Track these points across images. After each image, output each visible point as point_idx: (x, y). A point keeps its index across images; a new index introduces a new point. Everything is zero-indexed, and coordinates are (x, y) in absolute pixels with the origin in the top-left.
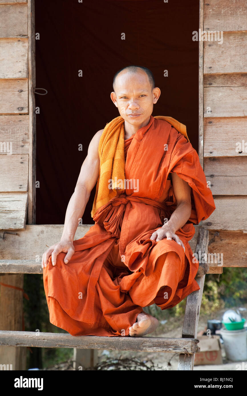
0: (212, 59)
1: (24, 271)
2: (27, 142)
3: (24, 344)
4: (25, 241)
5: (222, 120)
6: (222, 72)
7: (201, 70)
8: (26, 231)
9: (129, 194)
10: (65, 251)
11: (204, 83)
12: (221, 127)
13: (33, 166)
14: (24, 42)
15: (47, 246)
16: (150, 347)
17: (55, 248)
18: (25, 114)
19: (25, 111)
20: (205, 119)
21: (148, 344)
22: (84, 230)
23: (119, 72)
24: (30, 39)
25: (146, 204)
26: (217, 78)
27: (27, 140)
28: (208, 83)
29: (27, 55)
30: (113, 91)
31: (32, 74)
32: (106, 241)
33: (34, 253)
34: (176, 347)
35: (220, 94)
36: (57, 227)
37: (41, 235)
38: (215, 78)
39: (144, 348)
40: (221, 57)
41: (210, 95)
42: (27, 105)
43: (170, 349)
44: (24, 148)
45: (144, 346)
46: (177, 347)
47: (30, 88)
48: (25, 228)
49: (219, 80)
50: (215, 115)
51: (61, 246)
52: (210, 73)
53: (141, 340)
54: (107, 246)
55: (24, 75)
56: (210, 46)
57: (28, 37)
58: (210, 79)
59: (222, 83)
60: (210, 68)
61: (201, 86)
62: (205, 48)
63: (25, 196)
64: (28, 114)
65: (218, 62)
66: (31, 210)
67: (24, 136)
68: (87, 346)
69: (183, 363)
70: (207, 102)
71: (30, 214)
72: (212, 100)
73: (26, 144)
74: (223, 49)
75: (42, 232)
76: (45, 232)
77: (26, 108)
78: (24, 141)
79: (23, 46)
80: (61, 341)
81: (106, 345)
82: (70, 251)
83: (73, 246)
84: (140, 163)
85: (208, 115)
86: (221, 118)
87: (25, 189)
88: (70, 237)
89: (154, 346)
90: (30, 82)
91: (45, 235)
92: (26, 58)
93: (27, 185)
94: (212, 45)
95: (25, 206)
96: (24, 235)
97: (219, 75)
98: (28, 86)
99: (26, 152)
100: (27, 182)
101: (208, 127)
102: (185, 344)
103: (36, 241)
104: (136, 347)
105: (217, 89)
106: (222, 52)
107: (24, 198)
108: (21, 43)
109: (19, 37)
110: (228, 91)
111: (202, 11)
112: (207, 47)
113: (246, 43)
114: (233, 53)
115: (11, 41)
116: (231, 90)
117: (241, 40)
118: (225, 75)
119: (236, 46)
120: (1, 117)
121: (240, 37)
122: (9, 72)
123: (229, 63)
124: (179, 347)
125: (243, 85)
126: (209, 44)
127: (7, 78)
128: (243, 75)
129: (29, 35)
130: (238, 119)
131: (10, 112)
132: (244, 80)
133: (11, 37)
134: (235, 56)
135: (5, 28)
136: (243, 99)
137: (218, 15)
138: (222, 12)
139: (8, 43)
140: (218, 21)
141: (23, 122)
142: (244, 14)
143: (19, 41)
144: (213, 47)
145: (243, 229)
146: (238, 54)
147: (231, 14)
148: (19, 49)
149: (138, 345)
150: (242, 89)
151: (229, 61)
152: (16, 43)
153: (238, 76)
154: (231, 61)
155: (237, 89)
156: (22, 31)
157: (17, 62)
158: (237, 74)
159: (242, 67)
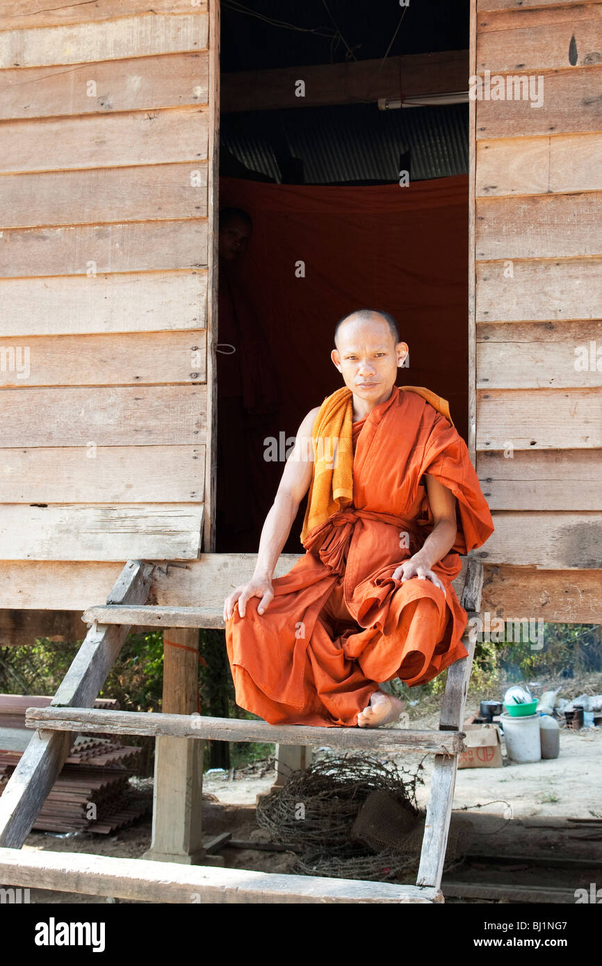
0: (489, 300)
1: (198, 624)
2: (203, 426)
3: (197, 735)
4: (199, 578)
5: (505, 394)
6: (504, 320)
7: (471, 317)
8: (201, 563)
9: (359, 507)
10: (259, 596)
11: (477, 336)
12: (503, 404)
13: (212, 463)
14: (201, 275)
15: (232, 586)
16: (389, 743)
17: (244, 589)
18: (200, 384)
19: (201, 379)
20: (478, 391)
21: (386, 739)
22: (289, 563)
23: (344, 319)
24: (211, 270)
25: (386, 523)
26: (497, 328)
27: (204, 424)
28: (483, 336)
29: (205, 294)
30: (335, 348)
31: (213, 322)
32: (322, 580)
33: (213, 596)
34: (429, 744)
35: (502, 354)
36: (249, 557)
37: (224, 570)
38: (494, 328)
39: (381, 745)
40: (502, 296)
41: (486, 354)
42: (205, 370)
43: (421, 747)
44: (199, 435)
45: (381, 743)
46: (432, 744)
47: (209, 345)
48: (200, 558)
49: (500, 333)
50: (494, 386)
51: (253, 587)
52: (484, 320)
53: (376, 734)
54: (324, 588)
55: (201, 325)
56: (485, 280)
57: (208, 267)
58: (486, 330)
59: (505, 337)
60: (486, 313)
61: (472, 341)
62: (478, 282)
63: (200, 509)
64: (206, 384)
65: (499, 304)
66: (209, 531)
67: (199, 416)
68: (292, 740)
69: (440, 769)
70: (482, 366)
71: (208, 537)
72: (490, 363)
73: (202, 430)
74: (506, 285)
75: (226, 565)
76: (229, 565)
77: (202, 374)
78: (199, 425)
79: (201, 281)
80: (253, 732)
81: (321, 740)
82: (268, 595)
83: (272, 587)
84: (376, 458)
85: (481, 386)
86: (502, 390)
87: (200, 499)
88: (267, 574)
89: (396, 742)
90: (210, 335)
91: (229, 570)
92: (204, 298)
93: (202, 493)
94: (489, 279)
95: (199, 524)
96: (196, 567)
97: (500, 325)
98: (206, 340)
99: (202, 442)
100: (203, 488)
101: (482, 403)
102: (445, 740)
103: (215, 579)
104: (369, 743)
105: (498, 346)
106: (505, 290)
107: (199, 511)
108: (197, 276)
109: (194, 267)
110: (514, 349)
111: (473, 227)
112: (480, 282)
113: (541, 275)
114: (521, 291)
115: (183, 273)
116: (519, 347)
117: (532, 272)
118: (509, 324)
119: (524, 281)
120: (165, 387)
121: (531, 268)
122: (177, 320)
123: (514, 307)
124: (435, 744)
125: (537, 340)
126: (484, 276)
127: (174, 328)
128: (537, 325)
129: (210, 265)
130: (530, 393)
131: (178, 381)
132: (539, 332)
133: (182, 268)
134: (524, 295)
135: (174, 254)
136: (537, 362)
137: (497, 233)
138: (504, 230)
139: (178, 277)
140: (498, 243)
141: (198, 395)
142: (537, 233)
143: (194, 273)
144: (490, 282)
145: (536, 562)
146: (529, 292)
147: (517, 232)
148: (193, 286)
149: (371, 740)
150: (535, 345)
151: (515, 303)
152: (190, 277)
153: (529, 326)
154: (517, 304)
155: (528, 345)
156: (198, 258)
157: (190, 304)
158: (528, 323)
159: (535, 312)
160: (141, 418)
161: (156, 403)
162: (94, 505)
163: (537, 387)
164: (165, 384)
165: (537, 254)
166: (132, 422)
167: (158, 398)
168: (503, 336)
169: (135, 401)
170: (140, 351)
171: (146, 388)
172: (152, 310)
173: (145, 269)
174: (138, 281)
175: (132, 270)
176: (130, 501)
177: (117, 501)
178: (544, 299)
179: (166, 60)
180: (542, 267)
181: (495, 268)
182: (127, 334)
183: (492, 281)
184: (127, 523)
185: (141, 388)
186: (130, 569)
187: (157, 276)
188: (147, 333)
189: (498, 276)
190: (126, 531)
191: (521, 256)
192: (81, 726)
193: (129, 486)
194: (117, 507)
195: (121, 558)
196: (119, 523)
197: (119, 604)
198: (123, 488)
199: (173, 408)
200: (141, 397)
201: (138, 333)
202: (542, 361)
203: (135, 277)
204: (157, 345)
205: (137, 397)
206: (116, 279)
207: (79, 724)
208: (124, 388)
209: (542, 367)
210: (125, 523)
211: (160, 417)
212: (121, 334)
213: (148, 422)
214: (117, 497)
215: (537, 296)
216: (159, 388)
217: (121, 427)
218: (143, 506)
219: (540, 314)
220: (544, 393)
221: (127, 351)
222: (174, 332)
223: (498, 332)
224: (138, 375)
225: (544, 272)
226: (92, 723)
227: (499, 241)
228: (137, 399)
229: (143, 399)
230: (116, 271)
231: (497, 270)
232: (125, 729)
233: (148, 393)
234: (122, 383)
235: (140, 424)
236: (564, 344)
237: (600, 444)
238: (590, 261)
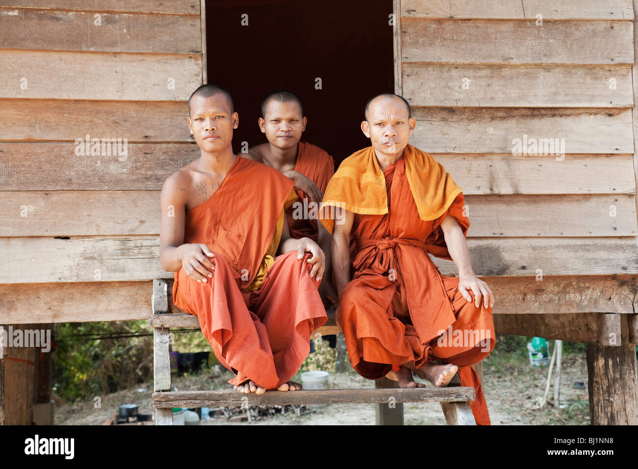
0: (412, 90)
6: (422, 104)
14: (197, 60)
16: (430, 397)
21: (428, 394)
24: (205, 56)
26: (416, 110)
29: (201, 75)
30: (365, 120)
35: (419, 128)
38: (415, 110)
39: (425, 399)
40: (420, 88)
43: (452, 397)
45: (424, 397)
46: (459, 395)
53: (422, 391)
56: (408, 76)
57: (202, 54)
59: (422, 117)
65: (418, 93)
69: (464, 411)
74: (422, 80)
79: (196, 64)
80: (335, 396)
81: (383, 398)
92: (201, 77)
94: (411, 76)
97: (418, 108)
102: (467, 392)
104: (417, 398)
106: (422, 83)
108: (193, 61)
109: (191, 53)
110: (428, 125)
111: (400, 38)
112: (405, 77)
113: (446, 75)
114: (433, 85)
115: (181, 57)
116: (432, 124)
117: (440, 72)
118: (425, 108)
119: (435, 79)
120: (169, 145)
121: (438, 69)
122: (180, 93)
123: (429, 96)
124: (461, 395)
125: (444, 119)
126: (407, 73)
127: (178, 99)
128: (443, 109)
129: (204, 51)
130: (440, 156)
131: (181, 140)
132: (444, 114)
133: (181, 53)
134: (435, 88)
135: (174, 42)
136: (444, 135)
137: (415, 44)
138: (420, 41)
139: (178, 59)
140: (417, 50)
141: (197, 152)
142: (443, 45)
143: (190, 57)
144: (411, 77)
146: (438, 86)
147: (429, 44)
148: (191, 68)
149: (418, 396)
150: (442, 123)
151: (429, 94)
152: (187, 60)
153: (438, 110)
154: (431, 94)
155: (436, 123)
156: (194, 46)
157: (189, 82)
158: (437, 108)
159: (443, 100)
160: (150, 168)
161: (162, 157)
162: (112, 237)
163: (445, 152)
164: (169, 143)
165: (444, 60)
166: (143, 172)
167: (164, 153)
169: (145, 155)
170: (148, 116)
171: (153, 145)
172: (158, 84)
173: (151, 51)
174: (143, 60)
175: (140, 51)
176: (145, 233)
177: (133, 233)
178: (448, 91)
180: (446, 69)
181: (414, 68)
182: (136, 102)
183: (413, 77)
184: (144, 250)
185: (150, 145)
186: (160, 286)
187: (160, 58)
188: (153, 102)
189: (417, 74)
190: (144, 257)
191: (433, 61)
192: (200, 403)
193: (142, 222)
194: (133, 238)
195: (144, 277)
196: (136, 251)
197: (166, 313)
198: (137, 223)
199: (177, 161)
200: (150, 152)
201: (145, 102)
202: (448, 134)
203: (140, 57)
204: (161, 112)
205: (146, 151)
206: (124, 57)
207: (198, 401)
208: (135, 145)
209: (448, 138)
210: (141, 250)
211: (166, 168)
212: (131, 102)
213: (156, 172)
214: (132, 230)
215: (443, 89)
216: (164, 146)
217: (133, 175)
218: (155, 237)
219: (446, 101)
220: (449, 156)
221: (136, 115)
222: (175, 102)
223: (418, 113)
224: (147, 135)
225: (447, 72)
226: (209, 400)
227: (417, 49)
228: (146, 153)
229: (151, 153)
230: (125, 51)
231: (416, 69)
232: (236, 402)
233: (155, 149)
234: (134, 140)
235: (150, 173)
236: (461, 123)
237: (488, 192)
238: (478, 67)
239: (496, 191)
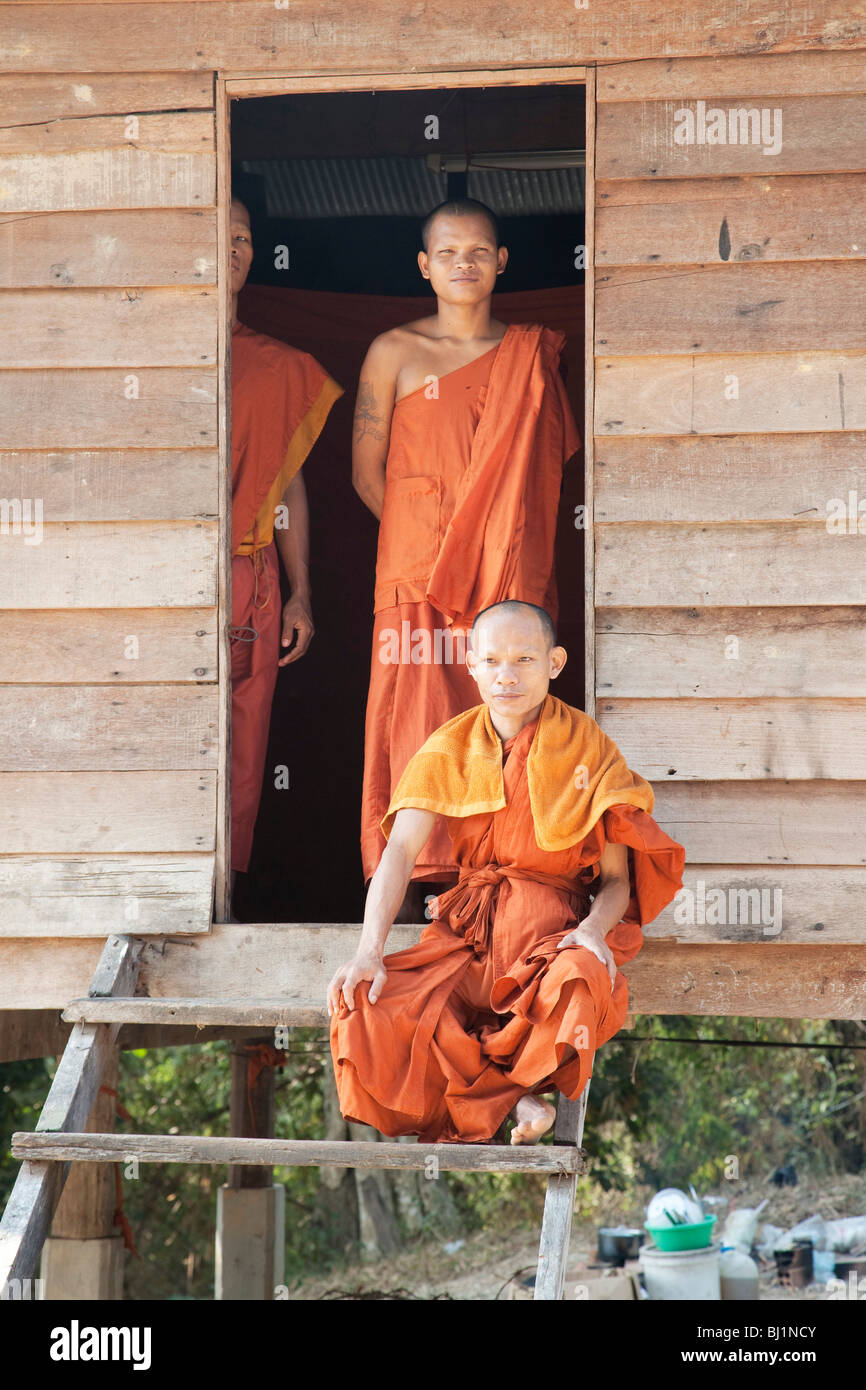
0: (612, 576)
1: (227, 1020)
2: (214, 744)
3: (247, 1159)
4: (210, 960)
5: (634, 705)
6: (632, 603)
7: (588, 599)
8: (214, 938)
10: (369, 979)
11: (597, 626)
12: (631, 718)
13: (226, 796)
14: (209, 530)
15: (258, 970)
16: (492, 1161)
17: (350, 973)
18: (209, 683)
19: (211, 676)
20: (598, 701)
21: (489, 1155)
22: (339, 936)
24: (223, 522)
26: (623, 615)
27: (215, 740)
28: (604, 624)
29: (216, 557)
31: (227, 597)
32: (452, 954)
33: (231, 985)
34: (541, 1161)
35: (630, 649)
36: (282, 929)
37: (246, 947)
38: (619, 614)
39: (482, 1164)
40: (630, 572)
41: (608, 650)
42: (216, 665)
43: (531, 1164)
44: (207, 756)
45: (481, 1160)
46: (545, 1161)
47: (222, 628)
48: (212, 930)
49: (627, 621)
50: (619, 693)
51: (361, 970)
52: (606, 605)
53: (476, 1149)
54: (454, 965)
55: (210, 600)
56: (607, 548)
57: (219, 519)
58: (607, 617)
60: (609, 594)
61: (589, 632)
62: (597, 552)
64: (217, 683)
65: (625, 582)
66: (223, 892)
67: (208, 729)
68: (370, 1161)
69: (555, 1192)
70: (604, 665)
71: (221, 900)
72: (613, 662)
73: (211, 749)
74: (635, 556)
75: (248, 940)
76: (254, 941)
77: (212, 670)
78: (207, 742)
79: (209, 538)
80: (320, 1153)
82: (379, 977)
83: (383, 965)
85: (602, 693)
86: (631, 699)
87: (210, 847)
89: (501, 1159)
90: (223, 615)
91: (254, 946)
92: (214, 562)
93: (214, 837)
94: (612, 548)
95: (210, 882)
96: (207, 947)
97: (628, 610)
98: (216, 624)
99: (212, 766)
100: (214, 832)
101: (604, 717)
102: (561, 1155)
103: (233, 961)
104: (467, 1161)
105: (623, 638)
106: (633, 563)
107: (208, 864)
108: (203, 531)
109: (200, 518)
110: (646, 643)
111: (591, 476)
112: (601, 551)
113: (682, 544)
114: (655, 565)
115: (182, 526)
116: (653, 641)
117: (671, 539)
118: (640, 609)
119: (660, 552)
120: (157, 688)
121: (668, 534)
122: (175, 593)
123: (646, 587)
124: (548, 1160)
125: (677, 632)
126: (605, 543)
127: (171, 605)
128: (676, 611)
129: (222, 515)
130: (669, 704)
131: (177, 679)
132: (679, 621)
133: (181, 518)
134: (659, 571)
135: (168, 499)
136: (677, 662)
137: (623, 486)
138: (632, 481)
139: (175, 530)
140: (624, 499)
141: (205, 700)
142: (677, 487)
143: (199, 526)
144: (613, 551)
145: (676, 934)
146: (665, 567)
147: (650, 485)
148: (197, 545)
149: (470, 1158)
150: (674, 639)
151: (647, 581)
152: (192, 531)
153: (666, 613)
154: (650, 582)
155: (663, 639)
156: (205, 505)
157: (194, 571)
158: (664, 609)
159: (674, 594)
160: (121, 731)
161: (144, 710)
162: (51, 857)
163: (677, 696)
164: (157, 683)
165: (677, 517)
166: (109, 737)
167: (148, 703)
168: (633, 626)
169: (112, 707)
170: (120, 635)
171: (128, 688)
172: (138, 578)
173: (127, 518)
174: (115, 534)
175: (107, 519)
176: (107, 850)
177: (87, 850)
178: (685, 576)
179: (152, 216)
180: (684, 532)
181: (620, 533)
182: (100, 611)
183: (616, 551)
184: (104, 881)
185: (122, 688)
186: (114, 948)
187: (144, 528)
188: (131, 609)
189: (625, 544)
190: (101, 893)
191: (655, 519)
192: (89, 1153)
193: (105, 829)
194: (87, 859)
195: (97, 932)
196: (91, 882)
197: (106, 996)
198: (95, 832)
199: (170, 717)
200: (122, 701)
201: (115, 609)
202: (684, 660)
203: (110, 529)
204: (144, 627)
205: (115, 700)
206: (83, 530)
207: (86, 1150)
208: (97, 688)
209: (684, 668)
210: (102, 881)
211: (150, 729)
212: (91, 610)
213: (132, 738)
214: (86, 844)
215: (676, 572)
216: (148, 689)
217: (92, 743)
218: (125, 858)
219: (681, 597)
220: (686, 704)
221: (100, 635)
222: (170, 609)
223: (625, 620)
224: (117, 670)
225: (685, 540)
226: (104, 1149)
227: (625, 496)
228: (115, 704)
229: (124, 704)
230: (84, 519)
231: (623, 535)
232: (149, 1154)
233: (131, 695)
234: (94, 680)
235: (121, 739)
236: (713, 638)
237: (760, 774)
238: (748, 527)
239: (777, 773)
